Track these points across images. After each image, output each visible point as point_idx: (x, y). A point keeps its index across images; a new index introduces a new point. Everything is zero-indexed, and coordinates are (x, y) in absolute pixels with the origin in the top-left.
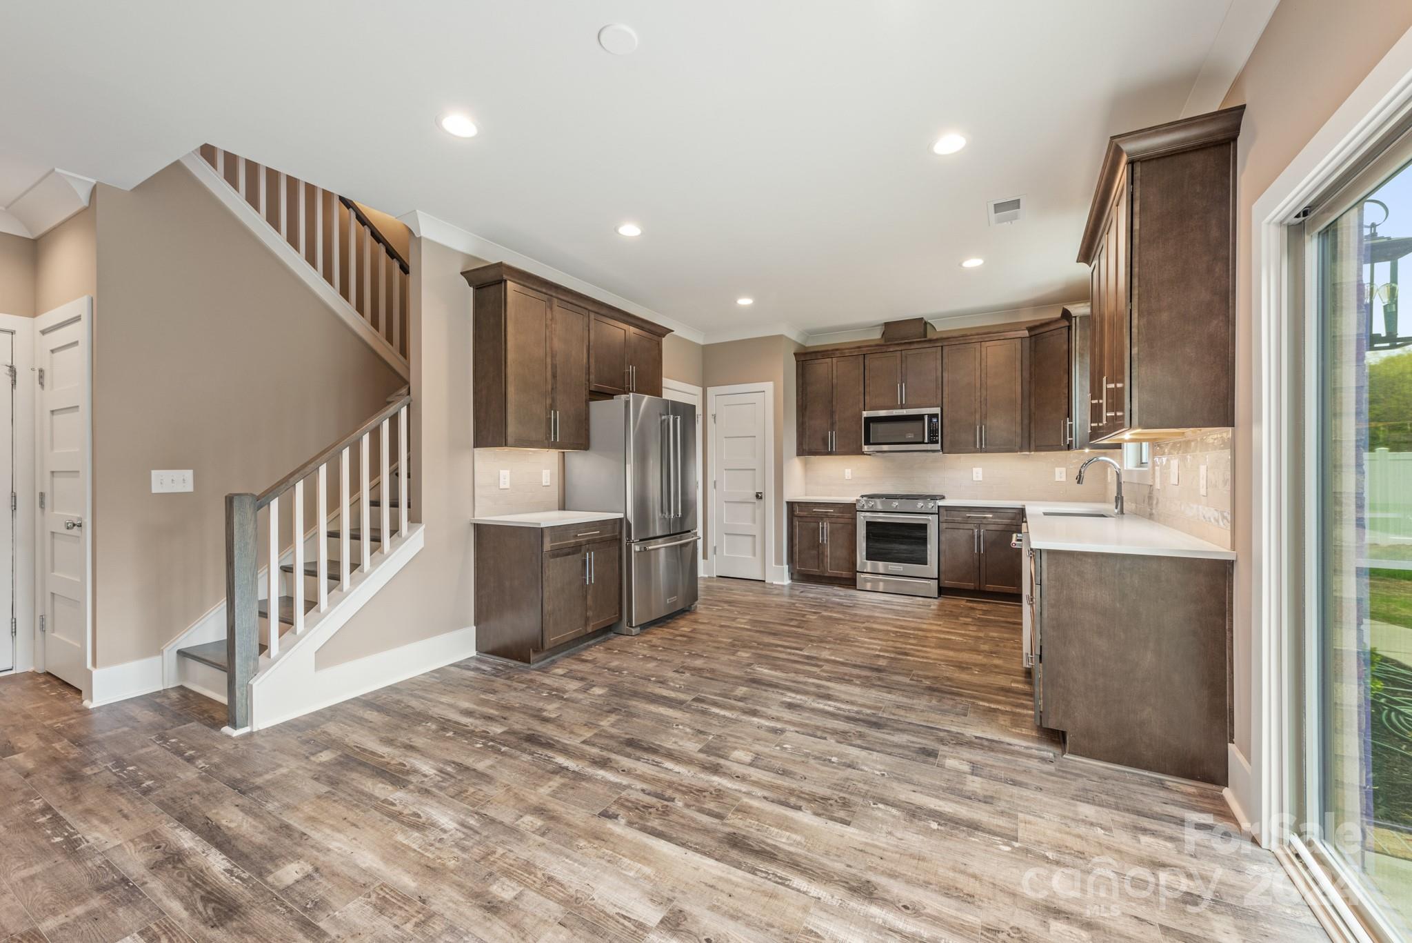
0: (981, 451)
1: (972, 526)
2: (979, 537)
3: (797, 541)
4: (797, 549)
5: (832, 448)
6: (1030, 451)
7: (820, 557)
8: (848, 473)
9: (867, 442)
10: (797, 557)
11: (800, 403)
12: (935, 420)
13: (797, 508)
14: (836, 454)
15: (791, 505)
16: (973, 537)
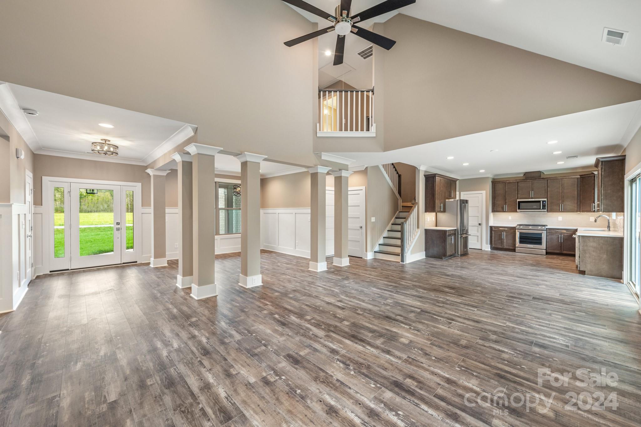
0: (562, 212)
1: (558, 234)
2: (561, 237)
3: (493, 238)
4: (493, 240)
5: (505, 210)
6: (580, 212)
7: (502, 243)
8: (510, 218)
9: (519, 208)
10: (493, 242)
11: (493, 196)
12: (544, 202)
13: (493, 228)
14: (507, 212)
15: (491, 227)
16: (559, 237)
